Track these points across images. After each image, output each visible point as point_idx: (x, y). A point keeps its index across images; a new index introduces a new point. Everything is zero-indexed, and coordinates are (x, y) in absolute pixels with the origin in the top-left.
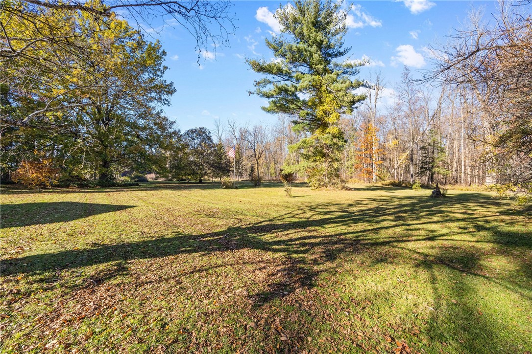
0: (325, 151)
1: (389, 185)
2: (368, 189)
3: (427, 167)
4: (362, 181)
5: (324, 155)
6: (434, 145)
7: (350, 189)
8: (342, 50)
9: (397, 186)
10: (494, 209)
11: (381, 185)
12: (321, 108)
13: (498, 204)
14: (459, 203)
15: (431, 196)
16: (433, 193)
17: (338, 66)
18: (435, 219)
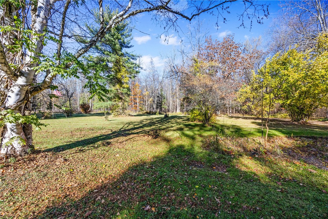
0: (120, 96)
1: (145, 113)
2: (138, 115)
3: (159, 105)
4: (132, 112)
5: (121, 98)
6: (162, 95)
7: (132, 116)
8: (129, 45)
9: (149, 113)
10: (181, 120)
11: (142, 114)
12: (120, 74)
13: (181, 118)
14: (173, 119)
15: (164, 117)
16: (165, 116)
17: (128, 54)
18: (170, 123)
